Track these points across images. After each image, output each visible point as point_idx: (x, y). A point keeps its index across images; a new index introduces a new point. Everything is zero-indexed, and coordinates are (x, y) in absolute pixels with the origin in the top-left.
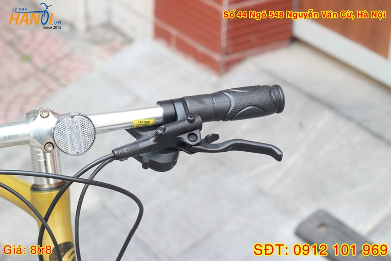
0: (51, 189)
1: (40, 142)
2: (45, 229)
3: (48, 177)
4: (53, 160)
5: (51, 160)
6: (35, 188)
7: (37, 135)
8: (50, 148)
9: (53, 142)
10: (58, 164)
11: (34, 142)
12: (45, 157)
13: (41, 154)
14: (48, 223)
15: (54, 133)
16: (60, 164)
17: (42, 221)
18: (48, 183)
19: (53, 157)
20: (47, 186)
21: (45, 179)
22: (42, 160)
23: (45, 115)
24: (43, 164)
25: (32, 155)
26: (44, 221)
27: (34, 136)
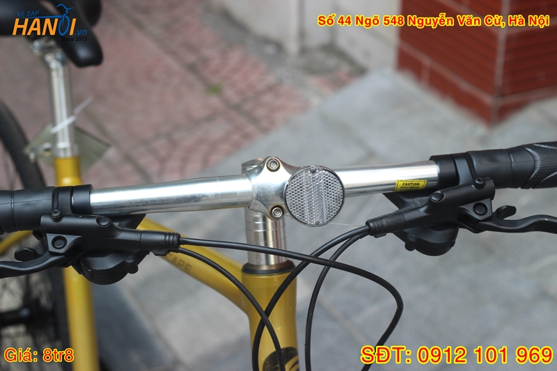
0: (270, 272)
1: (264, 205)
2: (265, 327)
3: (268, 253)
4: (276, 231)
5: (273, 232)
6: (249, 269)
7: (261, 194)
8: (279, 215)
9: (284, 206)
10: (282, 237)
11: (256, 204)
12: (265, 226)
13: (260, 222)
14: (269, 318)
15: (286, 192)
16: (285, 238)
17: (261, 315)
18: (268, 263)
19: (276, 227)
20: (265, 268)
21: (263, 255)
22: (261, 230)
23: (274, 167)
24: (261, 236)
25: (247, 222)
26: (264, 315)
27: (257, 196)
